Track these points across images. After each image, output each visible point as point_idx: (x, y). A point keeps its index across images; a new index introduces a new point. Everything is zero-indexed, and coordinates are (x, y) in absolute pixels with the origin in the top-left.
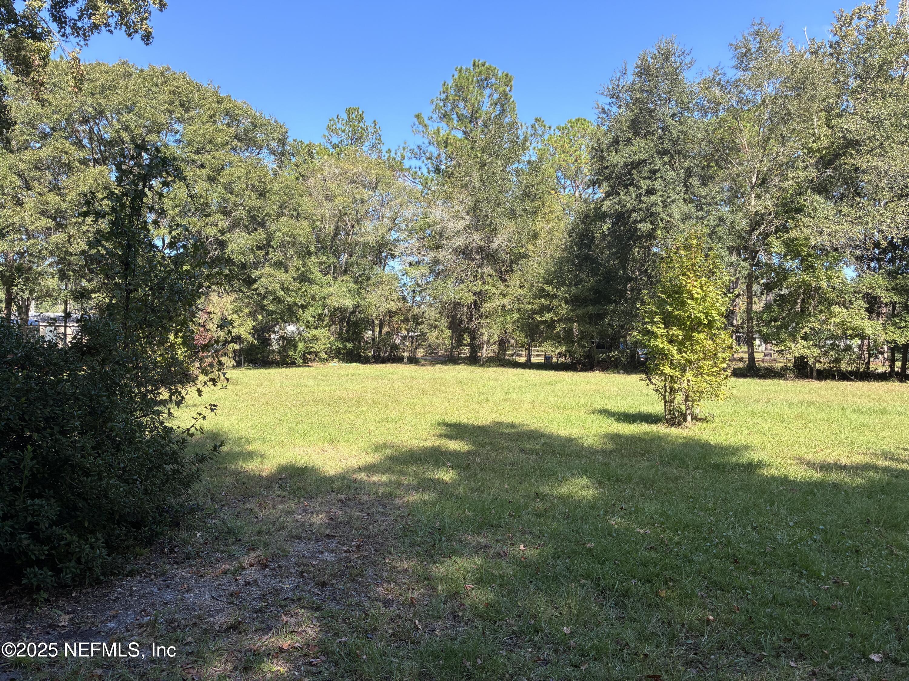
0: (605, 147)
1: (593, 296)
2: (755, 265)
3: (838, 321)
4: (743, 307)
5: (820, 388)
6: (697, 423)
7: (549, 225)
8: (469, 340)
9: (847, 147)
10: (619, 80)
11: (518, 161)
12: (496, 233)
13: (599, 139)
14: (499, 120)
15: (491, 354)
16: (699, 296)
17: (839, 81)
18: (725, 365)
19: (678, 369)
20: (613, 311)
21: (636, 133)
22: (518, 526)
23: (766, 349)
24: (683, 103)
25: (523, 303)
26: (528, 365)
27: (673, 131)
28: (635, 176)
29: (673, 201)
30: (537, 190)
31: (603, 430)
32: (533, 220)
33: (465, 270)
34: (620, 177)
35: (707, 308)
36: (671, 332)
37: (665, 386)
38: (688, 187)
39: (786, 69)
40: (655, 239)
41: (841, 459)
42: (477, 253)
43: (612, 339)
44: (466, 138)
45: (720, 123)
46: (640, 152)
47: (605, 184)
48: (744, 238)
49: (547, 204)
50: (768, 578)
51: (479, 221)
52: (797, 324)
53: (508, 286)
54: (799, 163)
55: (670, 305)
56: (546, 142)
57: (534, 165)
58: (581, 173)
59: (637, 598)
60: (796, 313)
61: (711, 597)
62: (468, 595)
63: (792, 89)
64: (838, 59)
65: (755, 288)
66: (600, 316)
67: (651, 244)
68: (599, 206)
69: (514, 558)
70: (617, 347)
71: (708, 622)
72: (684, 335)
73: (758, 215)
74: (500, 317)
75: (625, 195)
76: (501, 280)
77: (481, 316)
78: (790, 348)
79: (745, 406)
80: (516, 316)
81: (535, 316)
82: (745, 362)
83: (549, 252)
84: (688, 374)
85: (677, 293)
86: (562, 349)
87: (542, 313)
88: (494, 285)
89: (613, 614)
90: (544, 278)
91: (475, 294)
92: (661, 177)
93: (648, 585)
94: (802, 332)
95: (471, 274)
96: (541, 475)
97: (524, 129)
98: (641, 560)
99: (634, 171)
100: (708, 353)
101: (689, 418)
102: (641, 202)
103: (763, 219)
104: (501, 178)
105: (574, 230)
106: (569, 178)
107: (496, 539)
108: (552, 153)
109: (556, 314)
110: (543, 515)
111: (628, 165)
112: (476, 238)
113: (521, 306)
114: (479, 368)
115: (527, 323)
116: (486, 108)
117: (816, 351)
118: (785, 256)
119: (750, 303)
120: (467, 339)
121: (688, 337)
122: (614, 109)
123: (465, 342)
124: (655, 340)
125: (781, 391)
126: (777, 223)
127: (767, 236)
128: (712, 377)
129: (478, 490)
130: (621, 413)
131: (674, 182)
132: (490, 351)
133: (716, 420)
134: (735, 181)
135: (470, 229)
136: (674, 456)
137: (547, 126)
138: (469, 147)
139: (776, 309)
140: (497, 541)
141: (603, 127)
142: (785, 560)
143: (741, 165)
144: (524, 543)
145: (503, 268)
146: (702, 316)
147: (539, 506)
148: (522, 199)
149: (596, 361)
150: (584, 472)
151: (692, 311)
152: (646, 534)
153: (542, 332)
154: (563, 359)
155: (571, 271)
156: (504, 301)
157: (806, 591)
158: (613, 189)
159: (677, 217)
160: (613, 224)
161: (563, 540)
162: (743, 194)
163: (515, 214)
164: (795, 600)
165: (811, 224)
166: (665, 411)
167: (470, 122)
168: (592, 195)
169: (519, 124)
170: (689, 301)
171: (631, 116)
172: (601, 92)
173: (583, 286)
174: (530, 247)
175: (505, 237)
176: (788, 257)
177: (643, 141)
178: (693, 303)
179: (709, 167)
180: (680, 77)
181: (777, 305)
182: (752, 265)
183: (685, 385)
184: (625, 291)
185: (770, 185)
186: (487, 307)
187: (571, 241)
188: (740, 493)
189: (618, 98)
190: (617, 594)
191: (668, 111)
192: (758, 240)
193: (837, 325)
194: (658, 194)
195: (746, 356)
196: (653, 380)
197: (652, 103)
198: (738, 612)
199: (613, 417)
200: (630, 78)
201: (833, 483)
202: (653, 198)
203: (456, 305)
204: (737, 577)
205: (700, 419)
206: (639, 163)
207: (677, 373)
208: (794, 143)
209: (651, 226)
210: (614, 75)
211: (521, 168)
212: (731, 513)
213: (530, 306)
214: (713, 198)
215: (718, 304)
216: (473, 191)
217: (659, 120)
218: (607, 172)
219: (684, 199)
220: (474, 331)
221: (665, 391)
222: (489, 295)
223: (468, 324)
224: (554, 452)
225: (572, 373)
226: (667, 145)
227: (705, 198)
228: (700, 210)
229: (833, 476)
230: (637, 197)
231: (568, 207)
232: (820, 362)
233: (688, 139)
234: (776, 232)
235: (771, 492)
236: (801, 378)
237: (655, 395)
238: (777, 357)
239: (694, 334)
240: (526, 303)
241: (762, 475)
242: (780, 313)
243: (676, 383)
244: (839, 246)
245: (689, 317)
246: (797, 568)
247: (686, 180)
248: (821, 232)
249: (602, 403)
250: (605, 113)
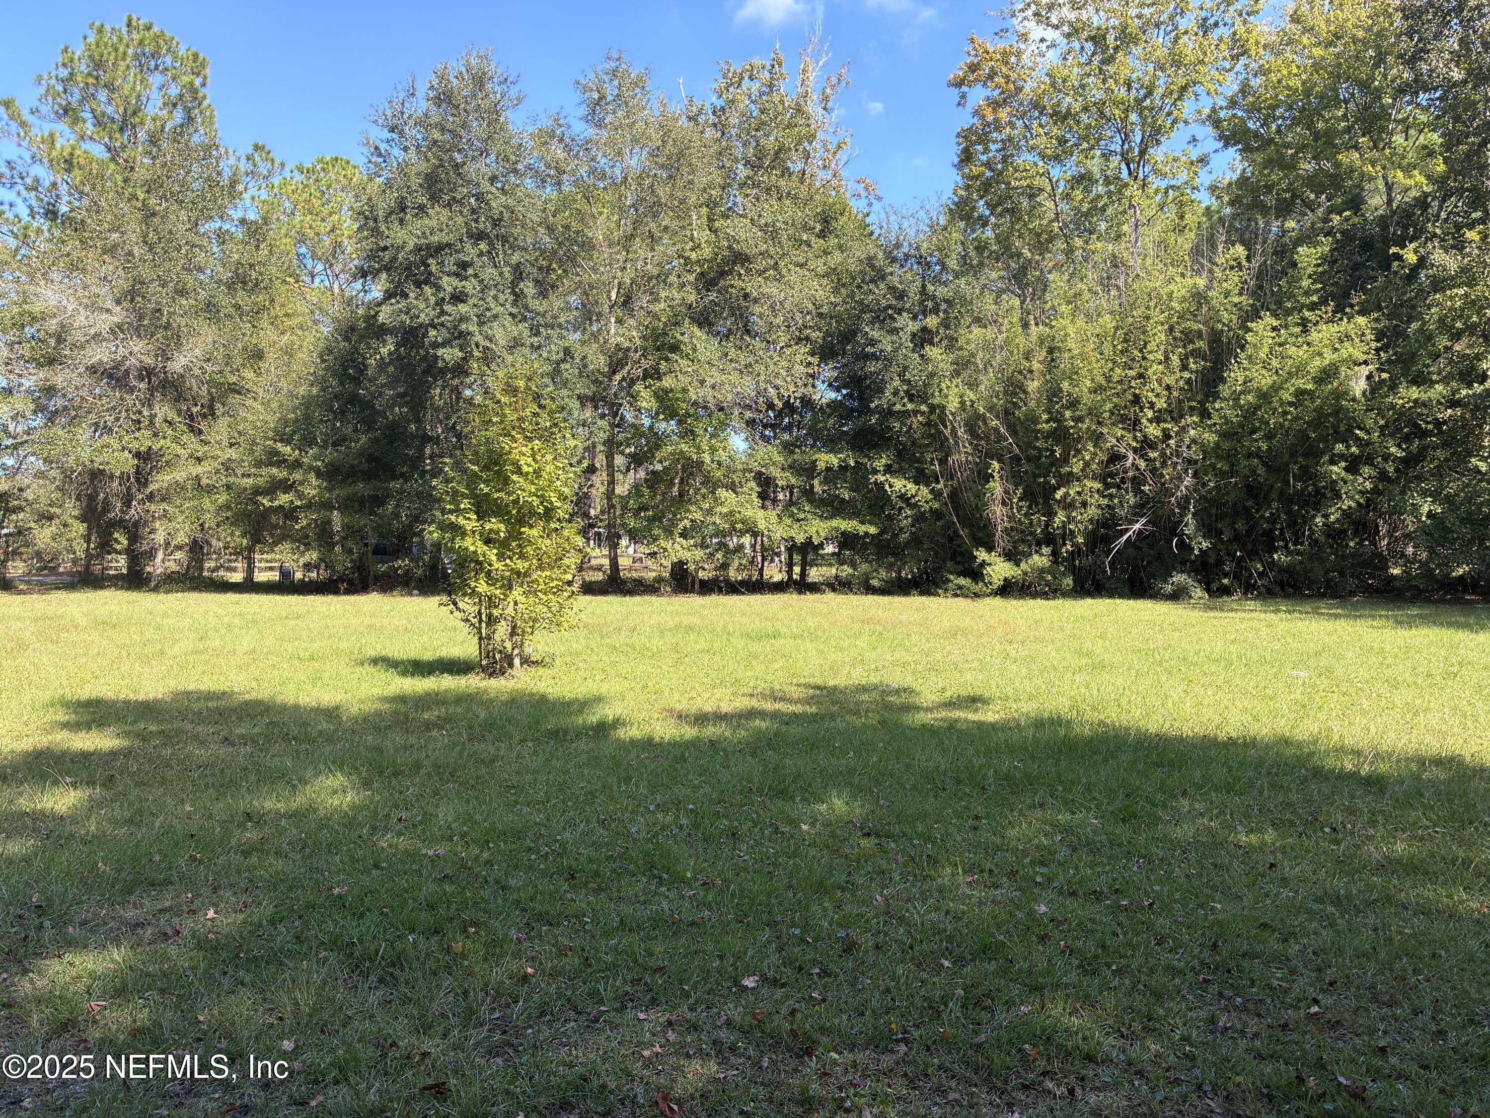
0: (381, 213)
1: (365, 466)
2: (618, 426)
3: (725, 510)
4: (603, 489)
5: (703, 606)
6: (529, 669)
7: (285, 338)
8: (126, 542)
9: (734, 263)
10: (403, 104)
11: (222, 217)
12: (179, 345)
13: (370, 199)
14: (181, 134)
15: (173, 567)
16: (531, 470)
17: (723, 167)
18: (569, 577)
19: (499, 584)
20: (401, 492)
21: (434, 198)
22: (206, 877)
23: (635, 552)
24: (508, 161)
25: (236, 475)
26: (249, 586)
27: (493, 204)
28: (433, 268)
29: (495, 317)
30: (261, 274)
31: (377, 691)
32: (254, 326)
33: (114, 408)
34: (409, 268)
35: (542, 489)
36: (488, 526)
37: (480, 613)
38: (518, 296)
39: (656, 136)
40: (467, 374)
41: (722, 704)
42: (141, 378)
43: (399, 538)
44: (113, 159)
45: (565, 202)
46: (441, 230)
47: (384, 276)
48: (601, 383)
49: (279, 300)
50: (615, 894)
51: (141, 318)
52: (675, 515)
53: (205, 443)
54: (673, 278)
55: (487, 482)
56: (276, 190)
57: (254, 228)
58: (343, 252)
59: (416, 964)
60: (673, 499)
61: (530, 939)
62: (95, 1022)
63: (662, 167)
64: (723, 133)
65: (619, 460)
66: (379, 501)
67: (462, 383)
68: (372, 313)
69: (193, 937)
70: (408, 552)
71: (525, 978)
72: (508, 532)
73: (620, 349)
74: (190, 499)
75: (416, 298)
76: (192, 431)
77: (151, 497)
78: (665, 550)
79: (602, 637)
80: (223, 498)
81: (259, 498)
82: (604, 573)
83: (283, 384)
84: (514, 592)
85: (496, 463)
86: (312, 556)
87: (275, 492)
88: (176, 440)
89: (373, 999)
90: (275, 430)
91: (138, 455)
92: (476, 276)
93: (436, 938)
94: (681, 526)
95: (128, 417)
96: (258, 781)
97: (232, 161)
98: (426, 899)
99: (430, 261)
100: (545, 560)
101: (517, 661)
102: (443, 313)
103: (627, 357)
104: (187, 243)
105: (330, 351)
106: (320, 259)
107: (159, 907)
108: (288, 211)
109: (300, 496)
110: (257, 850)
111: (420, 250)
112: (136, 349)
113: (232, 479)
114: (146, 594)
115: (245, 509)
116: (154, 107)
117: (699, 554)
118: (657, 414)
119: (612, 482)
120: (121, 540)
121: (515, 535)
122: (396, 152)
123: (118, 547)
124: (463, 539)
125: (652, 612)
126: (645, 364)
127: (632, 382)
128: (551, 596)
129: (130, 821)
130: (409, 661)
131: (496, 286)
132: (172, 563)
133: (558, 661)
134: (587, 295)
135: (123, 332)
136: (489, 725)
137: (278, 161)
138: (119, 178)
139: (646, 491)
140: (160, 911)
141: (377, 179)
142: (640, 862)
143: (594, 269)
144: (215, 905)
145: (194, 410)
146: (536, 502)
147: (251, 835)
148: (230, 286)
149: (372, 576)
150: (340, 764)
151: (519, 492)
152: (437, 856)
153: (276, 527)
154: (314, 575)
155: (326, 422)
156: (198, 470)
157: (664, 904)
158: (395, 287)
159: (502, 342)
160: (398, 345)
161: (291, 888)
162: (599, 315)
163: (218, 311)
164: (649, 919)
165: (690, 370)
166: (480, 653)
167: (121, 130)
168: (362, 294)
169: (222, 151)
170: (515, 477)
171: (424, 167)
172: (373, 118)
173: (348, 447)
174: (249, 374)
175: (198, 352)
176: (661, 417)
177: (445, 212)
178: (521, 480)
179: (549, 269)
180: (502, 119)
181: (648, 487)
182: (612, 425)
183: (510, 610)
184: (421, 457)
185: (636, 305)
186: (161, 481)
187: (325, 369)
188: (585, 772)
189: (402, 134)
190: (383, 963)
191: (484, 169)
192: (621, 388)
193: (723, 516)
194: (471, 302)
195: (606, 562)
196: (461, 605)
197: (459, 151)
198: (569, 953)
199: (396, 667)
200: (421, 105)
201: (710, 741)
202: (463, 308)
203: (96, 475)
204: (572, 900)
205: (533, 663)
206: (439, 248)
207: (498, 592)
208: (667, 247)
209: (460, 354)
210: (395, 95)
211: (227, 231)
212: (570, 804)
213: (250, 481)
214: (555, 317)
215: (558, 483)
216: (129, 262)
217: (469, 182)
218: (387, 256)
219: (511, 314)
220: (136, 525)
221: (480, 621)
222: (167, 457)
223: (122, 511)
224: (286, 737)
225: (330, 597)
226: (484, 225)
227: (543, 316)
228: (535, 335)
229: (711, 731)
230: (437, 304)
231: (320, 309)
232: (704, 569)
233: (517, 220)
234: (645, 378)
235: (629, 764)
236: (680, 592)
237: (465, 629)
238: (649, 563)
239: (523, 530)
240: (243, 475)
241: (618, 740)
242: (652, 498)
243: (496, 607)
244: (725, 405)
245: (516, 502)
246: (656, 872)
247: (514, 284)
248: (702, 382)
249: (379, 646)
250: (380, 155)
